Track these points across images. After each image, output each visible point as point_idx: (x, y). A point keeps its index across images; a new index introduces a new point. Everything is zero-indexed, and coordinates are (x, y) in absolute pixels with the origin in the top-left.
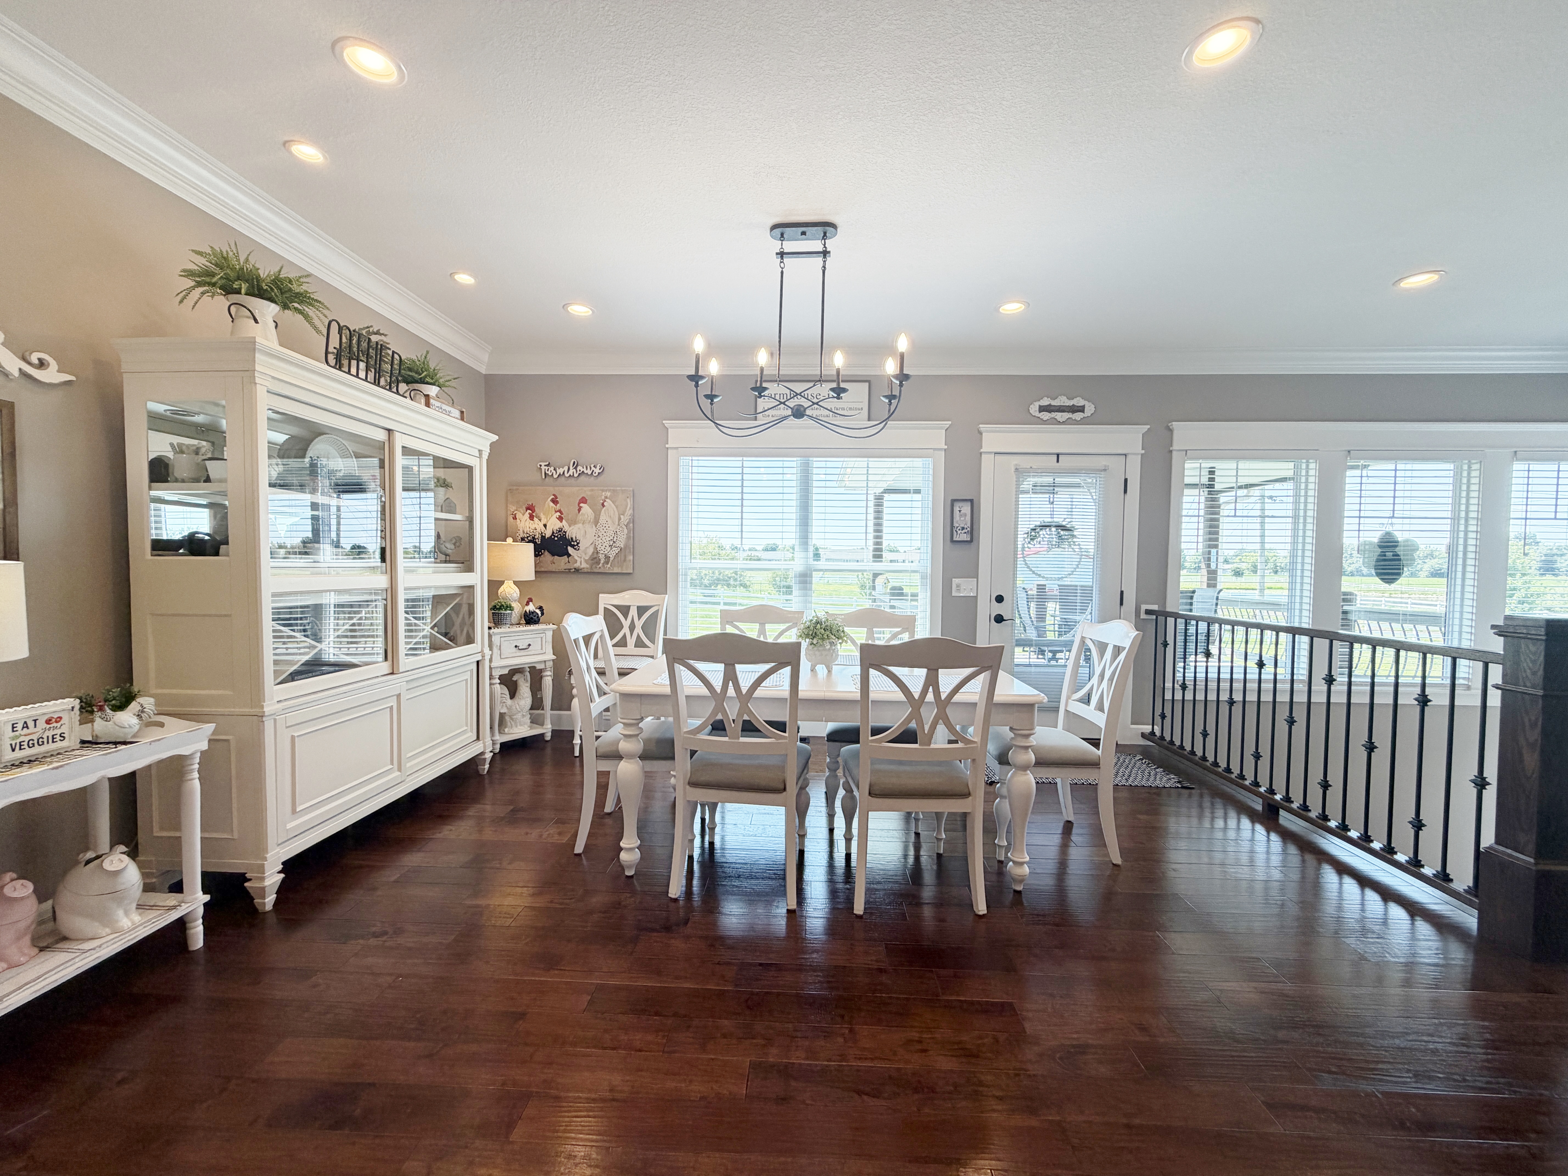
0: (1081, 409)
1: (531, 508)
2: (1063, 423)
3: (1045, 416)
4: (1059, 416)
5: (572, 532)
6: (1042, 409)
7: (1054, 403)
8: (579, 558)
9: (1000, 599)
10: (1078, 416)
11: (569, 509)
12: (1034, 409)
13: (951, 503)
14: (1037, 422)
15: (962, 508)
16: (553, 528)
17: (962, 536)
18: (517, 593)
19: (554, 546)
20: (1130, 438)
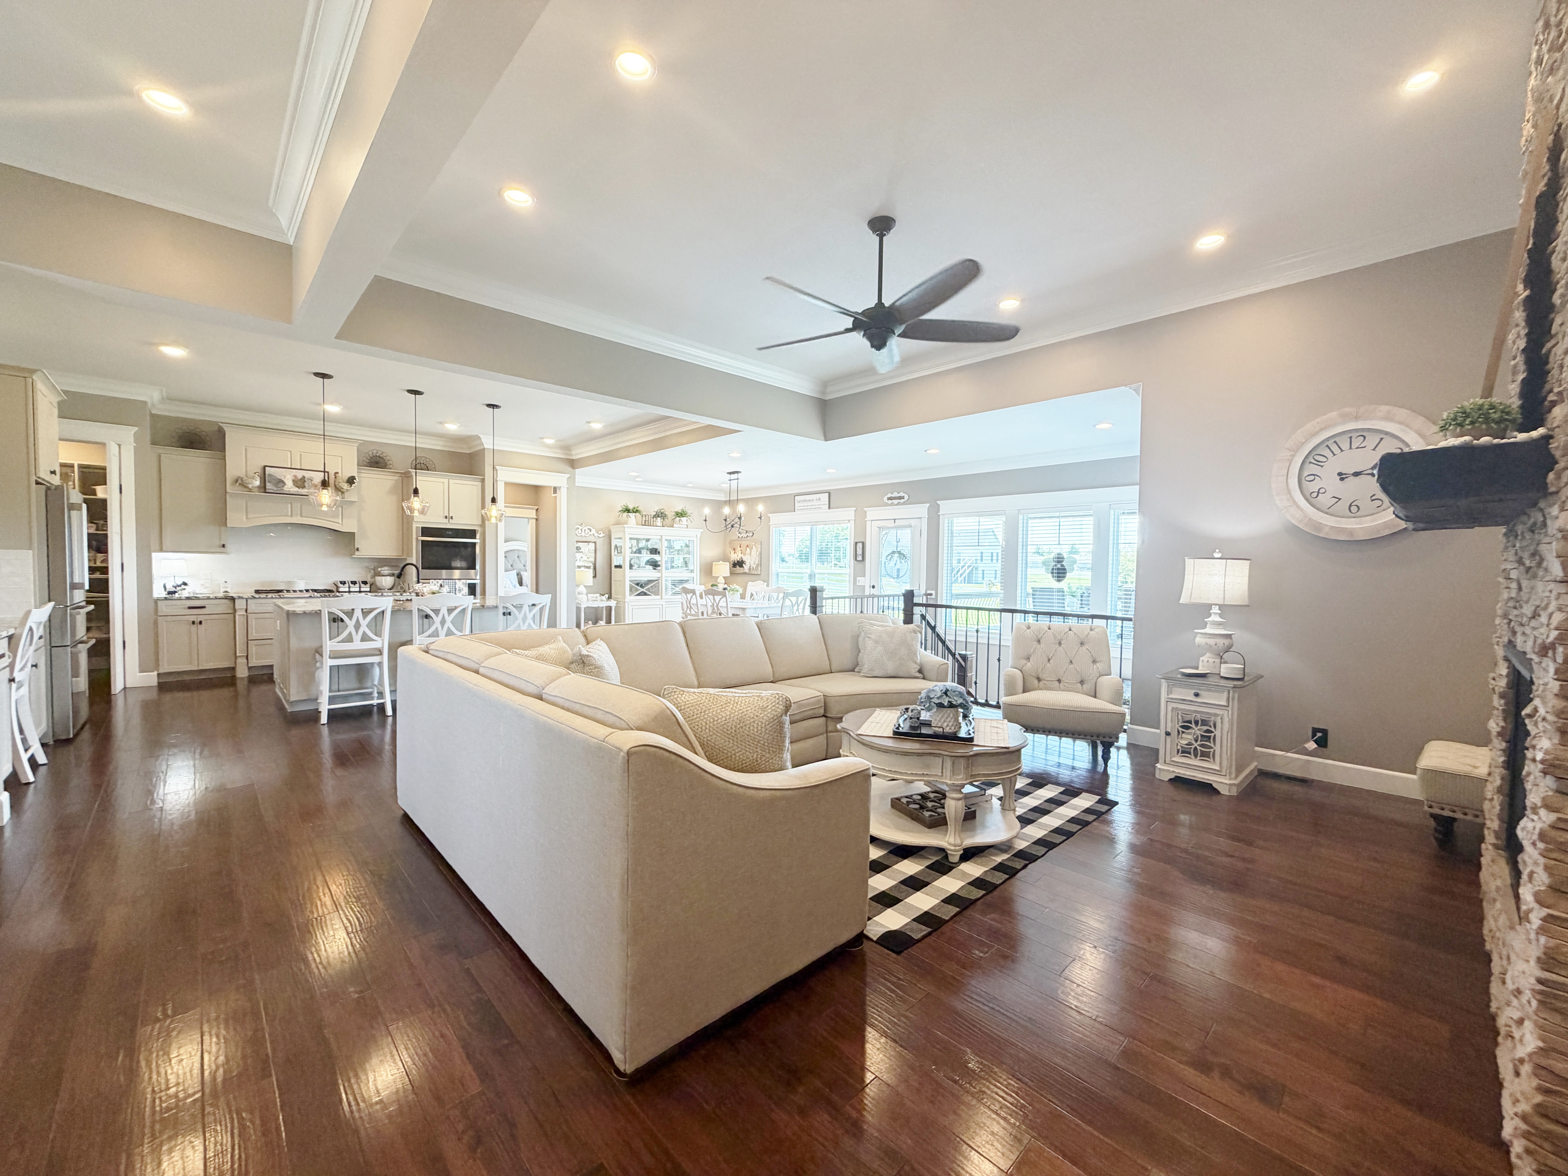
0: (903, 498)
1: (734, 549)
2: (897, 504)
3: (890, 502)
4: (896, 502)
5: (744, 559)
6: (889, 499)
7: (893, 496)
8: (746, 567)
9: (873, 587)
10: (902, 501)
11: (744, 550)
12: (885, 499)
13: (856, 543)
14: (887, 505)
15: (860, 546)
16: (739, 557)
17: (860, 558)
18: (723, 581)
19: (740, 564)
20: (922, 510)
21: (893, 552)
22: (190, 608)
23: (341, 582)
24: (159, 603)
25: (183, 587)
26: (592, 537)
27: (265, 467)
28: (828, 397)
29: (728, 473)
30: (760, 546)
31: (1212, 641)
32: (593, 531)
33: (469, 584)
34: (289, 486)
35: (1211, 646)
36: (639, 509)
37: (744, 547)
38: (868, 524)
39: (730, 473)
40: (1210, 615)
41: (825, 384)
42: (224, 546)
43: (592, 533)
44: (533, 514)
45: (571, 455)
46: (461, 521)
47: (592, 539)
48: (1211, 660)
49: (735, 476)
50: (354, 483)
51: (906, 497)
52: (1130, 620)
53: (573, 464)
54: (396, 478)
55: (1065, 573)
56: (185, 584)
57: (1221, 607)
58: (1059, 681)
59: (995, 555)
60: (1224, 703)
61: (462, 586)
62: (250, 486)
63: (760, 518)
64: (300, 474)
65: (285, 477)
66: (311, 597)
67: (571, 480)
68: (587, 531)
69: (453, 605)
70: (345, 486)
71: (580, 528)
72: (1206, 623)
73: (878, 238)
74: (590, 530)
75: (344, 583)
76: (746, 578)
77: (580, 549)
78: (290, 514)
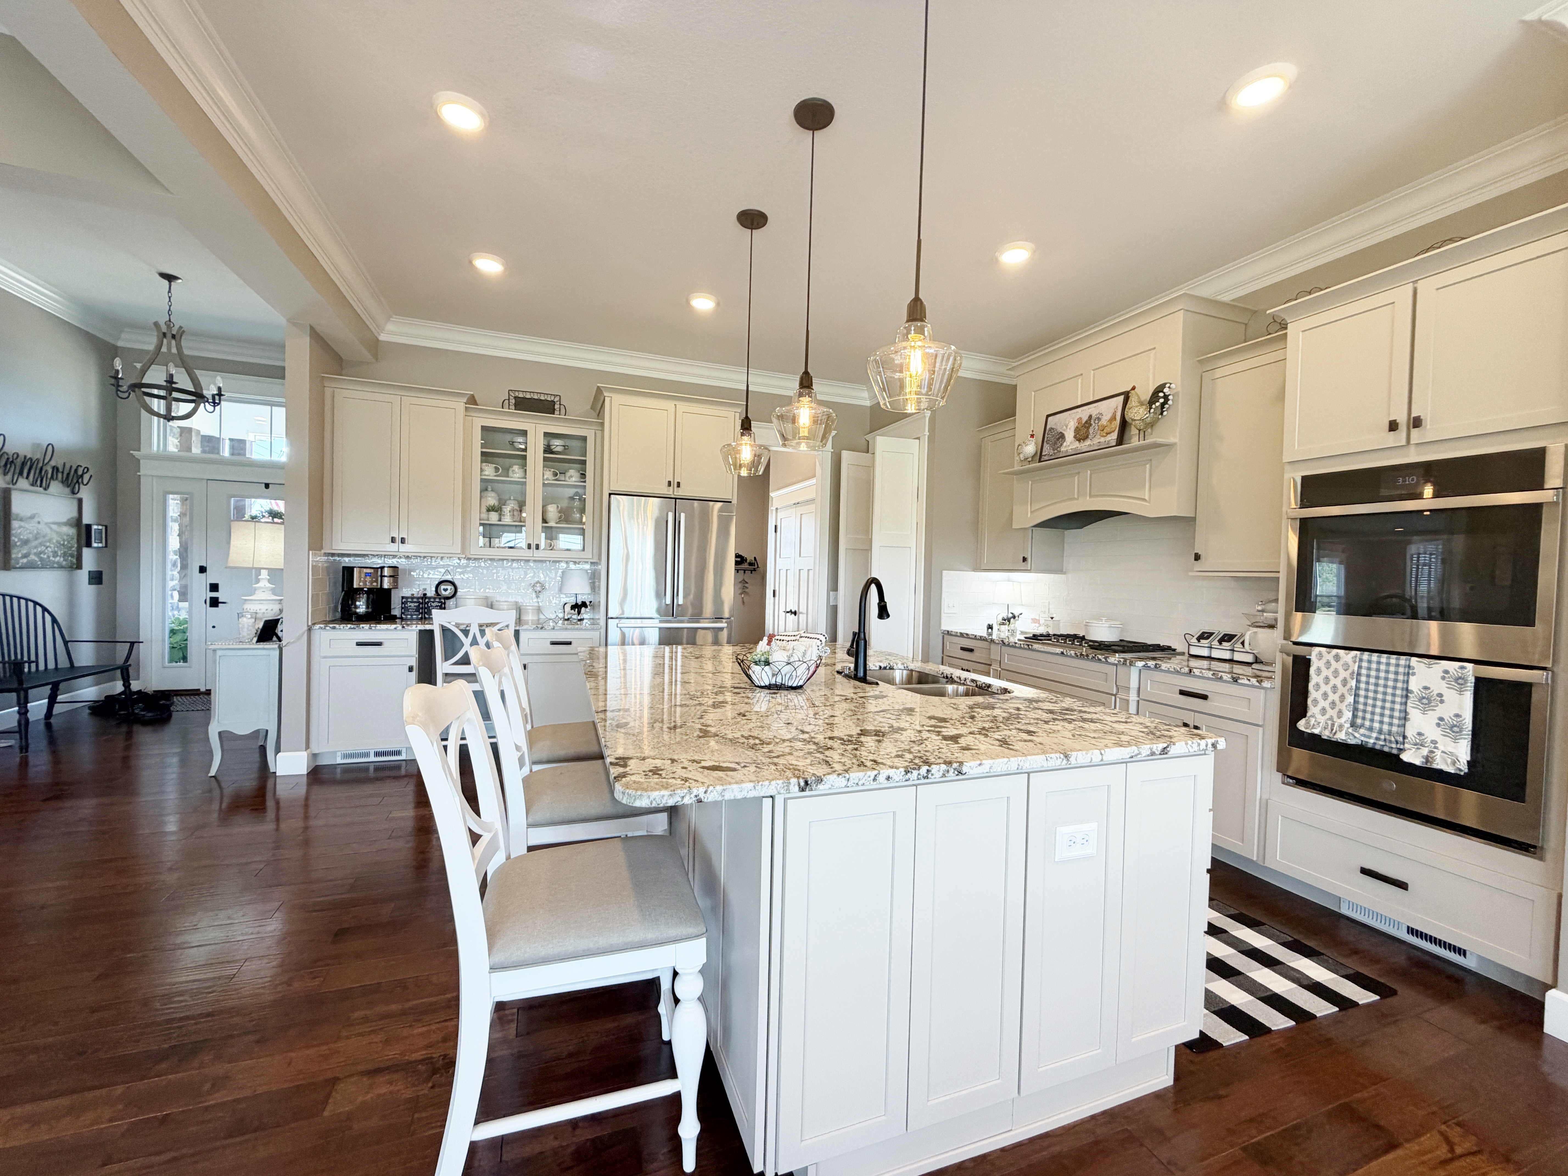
22: (963, 649)
27: (1048, 416)
34: (1070, 443)
42: (1024, 559)
65: (1067, 427)
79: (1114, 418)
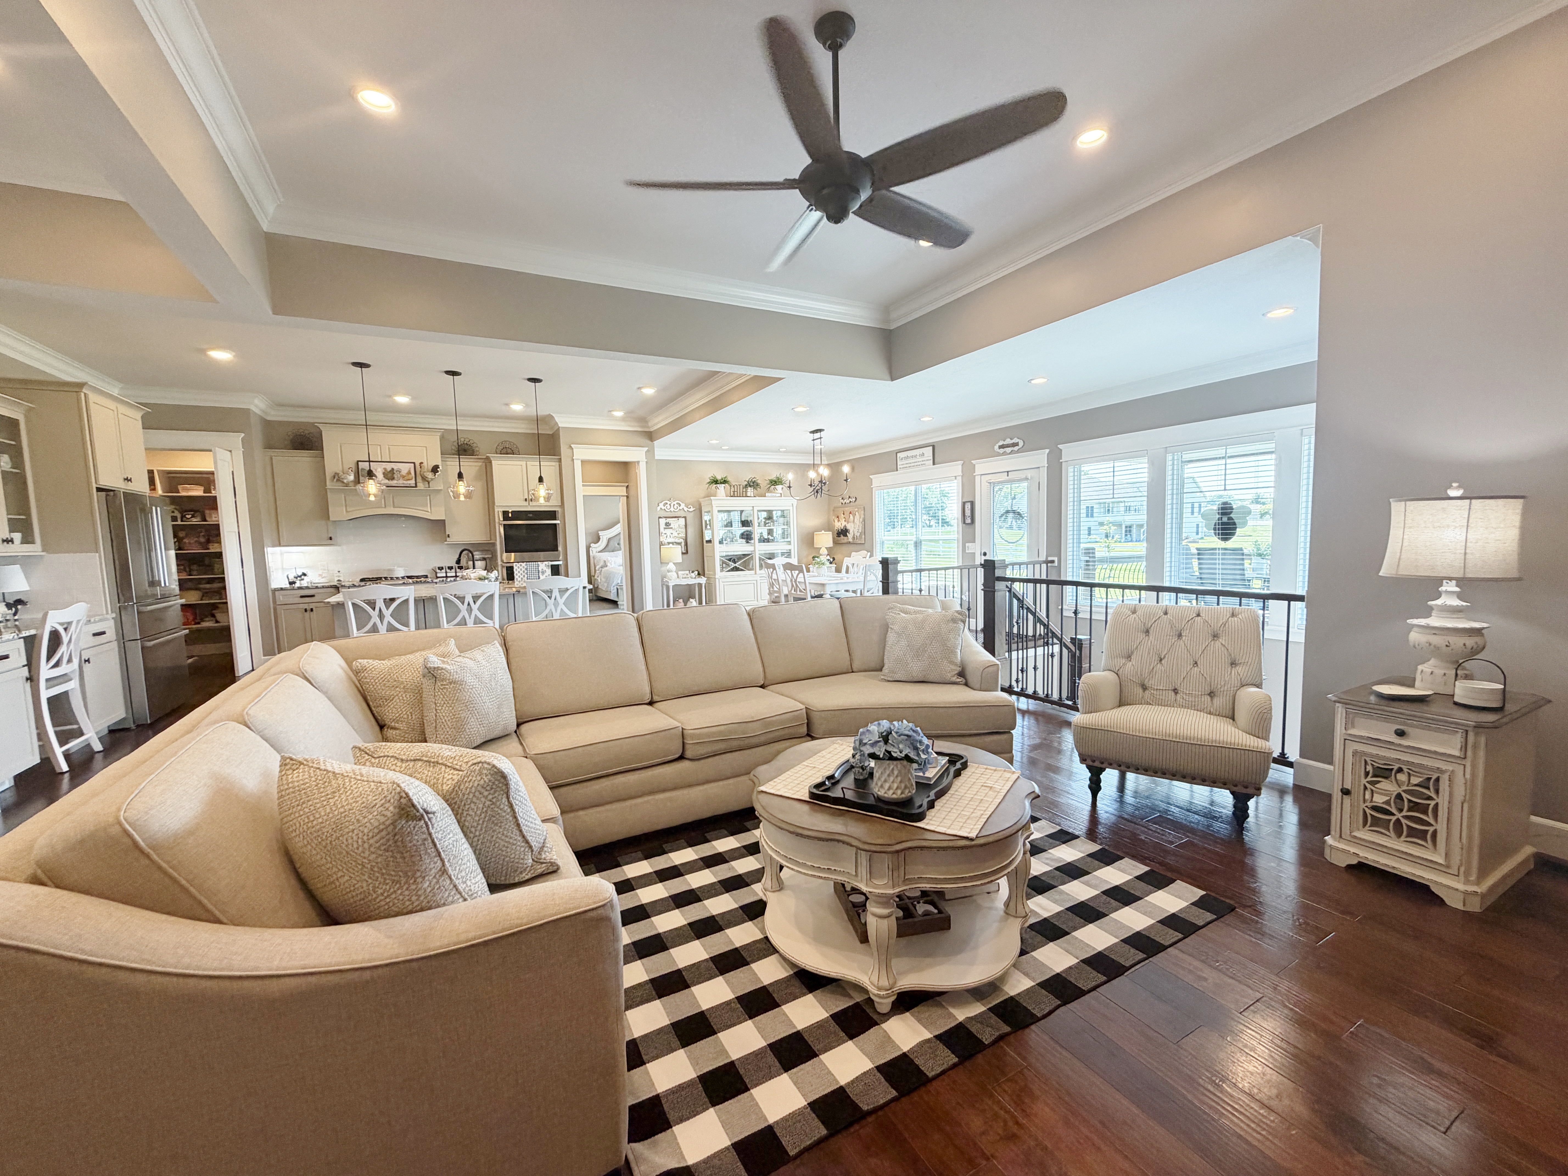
0: (1017, 444)
1: (838, 517)
2: (1010, 453)
3: (1002, 451)
4: (1008, 450)
5: (848, 527)
6: (1001, 447)
7: (1005, 443)
8: (850, 536)
9: (985, 554)
10: (1016, 448)
11: (847, 517)
12: (996, 447)
13: (964, 504)
14: (999, 455)
15: (968, 506)
16: (843, 525)
17: (969, 521)
18: (826, 552)
19: (844, 532)
20: (1041, 458)
21: (1007, 512)
22: (302, 597)
23: (439, 568)
24: (277, 593)
25: (303, 577)
26: (682, 511)
27: (358, 461)
28: (893, 326)
29: (811, 432)
30: (862, 512)
31: (1438, 640)
32: (683, 506)
33: (552, 566)
34: (380, 479)
35: (1437, 648)
36: (729, 479)
37: (847, 514)
38: (978, 479)
39: (813, 432)
40: (1439, 595)
41: (887, 308)
42: (331, 539)
43: (681, 508)
44: (622, 491)
45: (648, 427)
46: (541, 504)
47: (682, 514)
48: (1439, 672)
49: (817, 435)
50: (438, 472)
51: (1021, 444)
52: (1300, 598)
53: (651, 436)
54: (480, 464)
55: (1235, 529)
56: (304, 575)
57: (1461, 581)
58: (1176, 691)
59: (1196, 505)
60: (1457, 753)
61: (545, 568)
62: (345, 481)
63: (846, 480)
64: (389, 467)
65: (376, 470)
66: (404, 583)
67: (650, 453)
68: (676, 505)
69: (479, 592)
70: (430, 475)
71: (669, 503)
72: (1431, 608)
73: (830, 54)
74: (680, 505)
75: (441, 569)
76: (851, 547)
77: (670, 525)
78: (383, 506)
79: (409, 473)
